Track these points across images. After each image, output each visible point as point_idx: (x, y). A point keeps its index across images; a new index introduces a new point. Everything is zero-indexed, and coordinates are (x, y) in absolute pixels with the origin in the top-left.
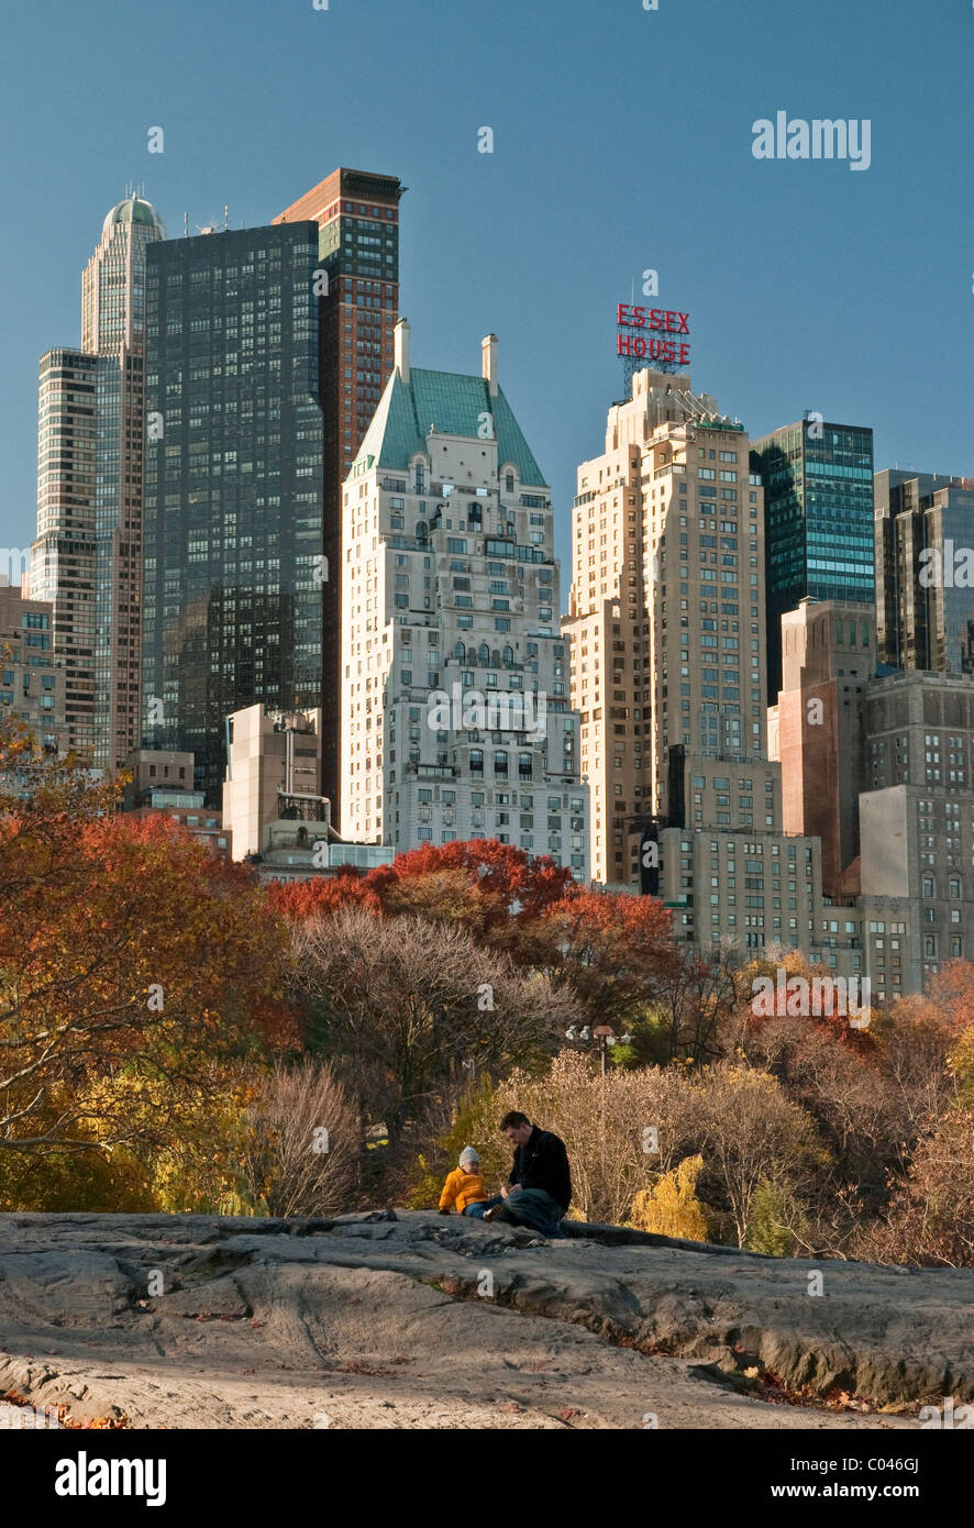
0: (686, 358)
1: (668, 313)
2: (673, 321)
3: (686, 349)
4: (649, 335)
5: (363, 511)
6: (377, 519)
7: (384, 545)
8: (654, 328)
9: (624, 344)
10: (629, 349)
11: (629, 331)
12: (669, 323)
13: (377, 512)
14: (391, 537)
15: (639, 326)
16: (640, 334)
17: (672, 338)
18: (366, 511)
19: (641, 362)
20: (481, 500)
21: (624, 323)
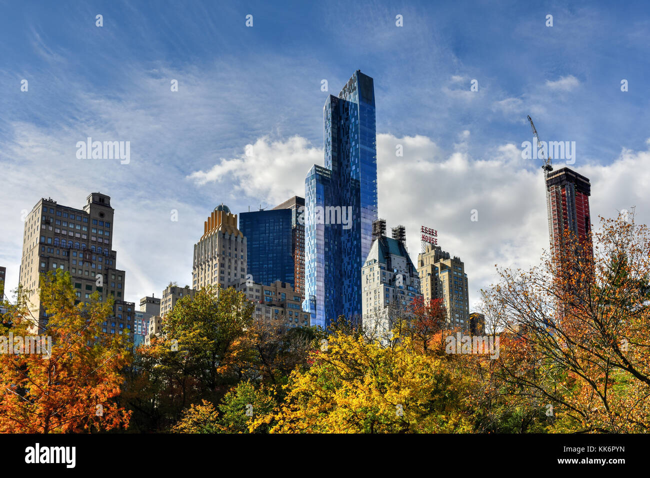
0: (437, 243)
1: (432, 230)
3: (436, 240)
4: (428, 235)
5: (372, 275)
6: (379, 277)
7: (383, 285)
8: (430, 234)
9: (423, 237)
10: (424, 239)
11: (424, 234)
12: (433, 233)
13: (379, 275)
14: (384, 283)
15: (426, 233)
16: (427, 235)
17: (433, 237)
18: (374, 275)
19: (427, 243)
20: (406, 274)
21: (423, 232)
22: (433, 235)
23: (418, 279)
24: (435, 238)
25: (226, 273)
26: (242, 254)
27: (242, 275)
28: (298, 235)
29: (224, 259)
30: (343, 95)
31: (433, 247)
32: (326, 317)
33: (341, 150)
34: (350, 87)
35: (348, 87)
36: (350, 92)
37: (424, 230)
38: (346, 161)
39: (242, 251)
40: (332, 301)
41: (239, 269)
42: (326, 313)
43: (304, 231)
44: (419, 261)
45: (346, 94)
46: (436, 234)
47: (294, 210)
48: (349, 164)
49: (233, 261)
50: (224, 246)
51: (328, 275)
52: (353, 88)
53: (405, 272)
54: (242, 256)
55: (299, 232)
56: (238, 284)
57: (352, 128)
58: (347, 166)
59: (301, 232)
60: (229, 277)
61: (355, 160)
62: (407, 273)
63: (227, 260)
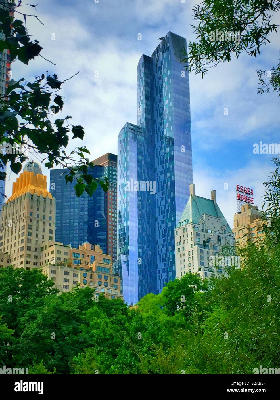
0: (253, 202)
1: (248, 189)
2: (249, 191)
3: (253, 199)
4: (244, 195)
5: (185, 236)
6: (193, 238)
7: (197, 246)
8: (245, 193)
9: (239, 196)
10: (239, 198)
11: (239, 193)
12: (248, 192)
13: (193, 236)
14: (198, 244)
15: (242, 192)
16: (242, 194)
17: (249, 196)
18: (187, 236)
19: (243, 202)
20: (220, 235)
21: (238, 191)
22: (249, 194)
23: (233, 240)
24: (252, 197)
25: (34, 235)
26: (51, 215)
27: (50, 237)
28: (110, 192)
29: (31, 220)
30: (156, 55)
31: (249, 207)
32: (139, 278)
33: (155, 108)
34: (163, 47)
35: (161, 47)
36: (163, 52)
37: (239, 189)
38: (159, 118)
39: (51, 213)
40: (146, 261)
41: (47, 231)
42: (139, 273)
43: (116, 188)
44: (235, 221)
45: (159, 54)
46: (252, 193)
47: (106, 167)
48: (162, 121)
49: (41, 223)
50: (32, 208)
51: (142, 234)
52: (166, 48)
53: (220, 233)
54: (50, 218)
55: (112, 190)
56: (46, 246)
57: (165, 86)
58: (161, 124)
59: (113, 189)
60: (37, 239)
61: (168, 118)
62: (222, 233)
63: (34, 222)
